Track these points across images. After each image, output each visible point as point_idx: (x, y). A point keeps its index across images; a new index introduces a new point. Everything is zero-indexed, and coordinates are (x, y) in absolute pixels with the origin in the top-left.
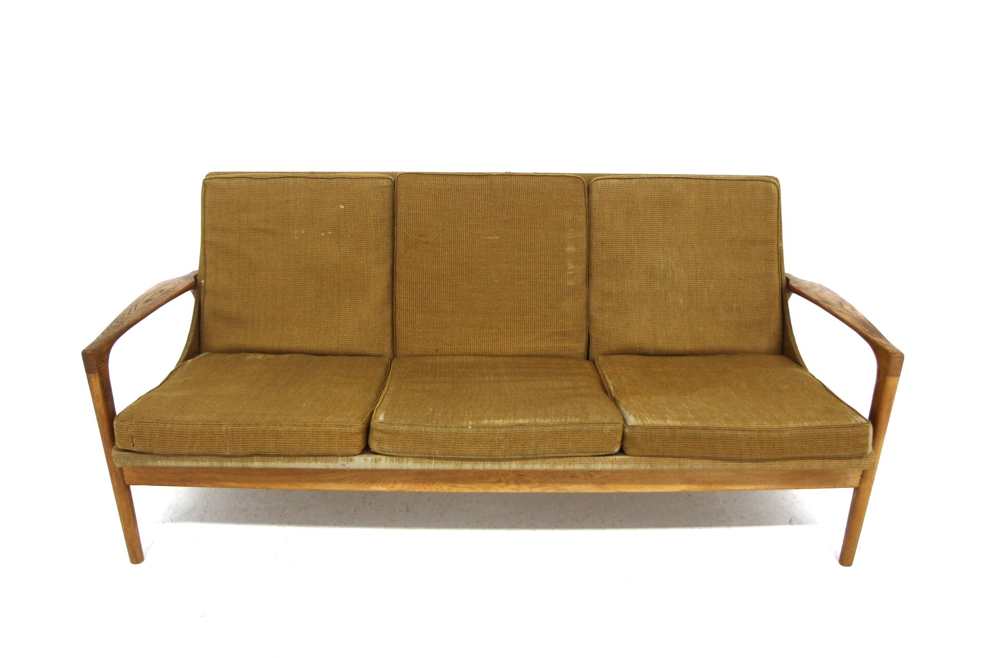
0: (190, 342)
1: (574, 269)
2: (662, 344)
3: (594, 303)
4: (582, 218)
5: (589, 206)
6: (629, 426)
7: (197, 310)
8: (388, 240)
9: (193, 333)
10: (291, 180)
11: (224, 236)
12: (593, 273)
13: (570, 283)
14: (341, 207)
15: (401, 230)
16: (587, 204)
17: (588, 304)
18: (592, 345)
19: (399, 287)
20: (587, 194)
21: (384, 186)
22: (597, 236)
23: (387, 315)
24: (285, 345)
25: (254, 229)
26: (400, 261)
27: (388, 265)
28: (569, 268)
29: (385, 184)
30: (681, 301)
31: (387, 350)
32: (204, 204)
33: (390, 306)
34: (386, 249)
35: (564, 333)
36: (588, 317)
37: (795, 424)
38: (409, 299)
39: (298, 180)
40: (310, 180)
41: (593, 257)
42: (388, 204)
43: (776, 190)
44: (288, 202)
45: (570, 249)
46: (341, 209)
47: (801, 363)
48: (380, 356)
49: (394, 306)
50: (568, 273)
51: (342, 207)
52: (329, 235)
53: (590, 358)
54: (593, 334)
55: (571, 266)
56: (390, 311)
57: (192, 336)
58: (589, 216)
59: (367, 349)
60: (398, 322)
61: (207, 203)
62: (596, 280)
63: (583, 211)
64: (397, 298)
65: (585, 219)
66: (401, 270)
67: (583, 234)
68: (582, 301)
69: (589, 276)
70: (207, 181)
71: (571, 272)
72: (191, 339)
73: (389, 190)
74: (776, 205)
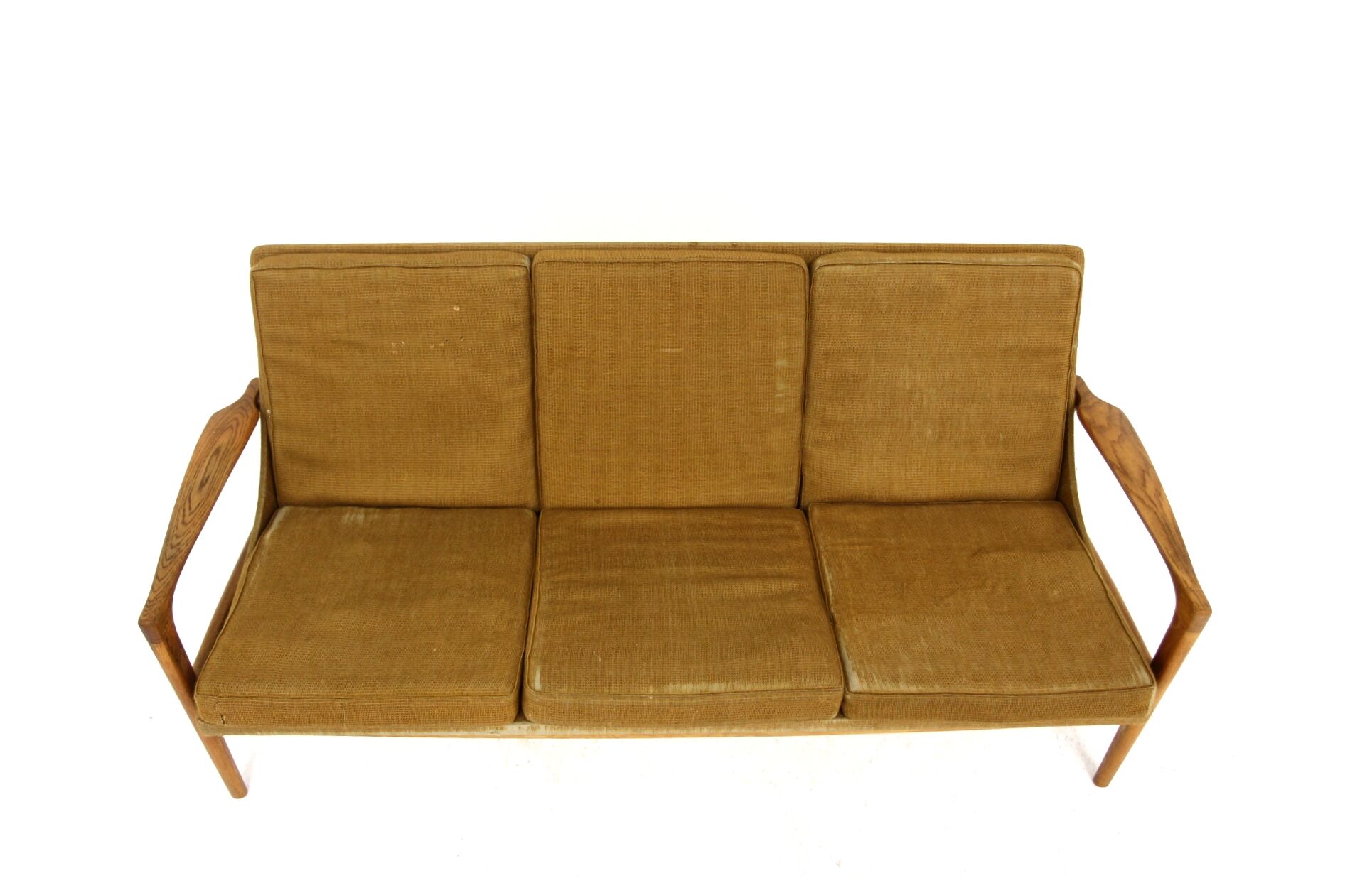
0: (263, 500)
1: (786, 391)
2: (900, 490)
3: (811, 433)
4: (799, 322)
5: (810, 301)
6: (851, 692)
7: (266, 450)
8: (525, 352)
9: (264, 485)
10: (379, 271)
11: (291, 351)
12: (811, 394)
13: (780, 410)
14: (455, 308)
15: (543, 342)
16: (807, 300)
17: (802, 435)
18: (805, 488)
19: (543, 419)
20: (807, 287)
21: (516, 279)
22: (820, 345)
23: (529, 453)
24: (391, 496)
25: (333, 341)
26: (541, 383)
27: (527, 386)
28: (778, 389)
29: (517, 275)
30: (929, 432)
31: (530, 498)
32: (257, 306)
33: (531, 440)
34: (522, 364)
35: (769, 476)
36: (802, 453)
37: (1059, 688)
38: (558, 434)
39: (389, 271)
40: (407, 271)
41: (812, 373)
42: (523, 302)
43: (1078, 280)
44: (378, 302)
45: (781, 363)
46: (456, 312)
47: (1080, 525)
48: (522, 507)
49: (538, 442)
50: (777, 396)
51: (457, 309)
52: (441, 347)
53: (802, 504)
54: (806, 473)
55: (781, 386)
56: (531, 447)
57: (264, 490)
58: (810, 317)
59: (502, 499)
60: (545, 465)
61: (261, 305)
62: (816, 404)
63: (802, 311)
64: (541, 433)
65: (804, 322)
66: (544, 396)
67: (800, 343)
68: (795, 434)
69: (805, 397)
70: (257, 274)
71: (781, 395)
72: (264, 495)
73: (522, 285)
74: (1076, 300)
